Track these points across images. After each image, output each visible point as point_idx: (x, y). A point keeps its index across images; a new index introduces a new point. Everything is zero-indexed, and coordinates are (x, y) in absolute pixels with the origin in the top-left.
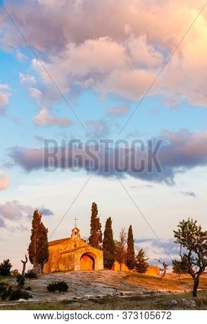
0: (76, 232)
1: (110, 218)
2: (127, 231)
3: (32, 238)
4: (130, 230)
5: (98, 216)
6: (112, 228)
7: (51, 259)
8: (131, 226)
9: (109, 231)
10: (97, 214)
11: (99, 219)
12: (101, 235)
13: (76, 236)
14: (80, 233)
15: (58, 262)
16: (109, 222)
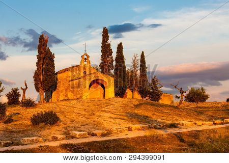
0: (86, 58)
1: (121, 44)
2: (139, 58)
3: (38, 64)
4: (143, 56)
5: (109, 42)
6: (124, 54)
7: (59, 86)
8: (143, 52)
9: (120, 58)
10: (108, 39)
11: (110, 45)
12: (112, 61)
13: (85, 63)
14: (90, 59)
15: (66, 90)
16: (120, 47)
